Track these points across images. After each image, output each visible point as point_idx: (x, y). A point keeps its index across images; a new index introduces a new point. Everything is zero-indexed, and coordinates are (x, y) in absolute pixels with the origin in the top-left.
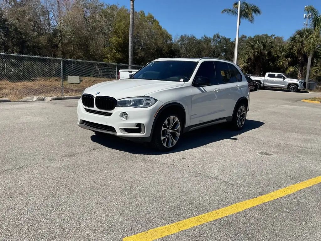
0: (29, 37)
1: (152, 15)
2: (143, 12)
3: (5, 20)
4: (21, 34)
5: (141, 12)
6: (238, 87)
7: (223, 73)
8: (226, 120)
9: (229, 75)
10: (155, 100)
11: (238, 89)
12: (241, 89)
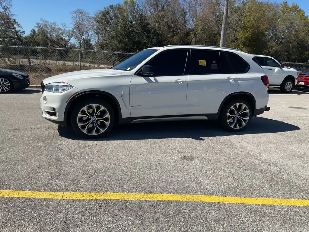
0: (164, 37)
1: (296, 5)
2: (286, 2)
3: (148, 24)
4: (159, 35)
5: (284, 3)
6: (232, 80)
7: (202, 63)
8: (206, 118)
9: (217, 65)
10: (71, 86)
11: (231, 82)
12: (238, 82)
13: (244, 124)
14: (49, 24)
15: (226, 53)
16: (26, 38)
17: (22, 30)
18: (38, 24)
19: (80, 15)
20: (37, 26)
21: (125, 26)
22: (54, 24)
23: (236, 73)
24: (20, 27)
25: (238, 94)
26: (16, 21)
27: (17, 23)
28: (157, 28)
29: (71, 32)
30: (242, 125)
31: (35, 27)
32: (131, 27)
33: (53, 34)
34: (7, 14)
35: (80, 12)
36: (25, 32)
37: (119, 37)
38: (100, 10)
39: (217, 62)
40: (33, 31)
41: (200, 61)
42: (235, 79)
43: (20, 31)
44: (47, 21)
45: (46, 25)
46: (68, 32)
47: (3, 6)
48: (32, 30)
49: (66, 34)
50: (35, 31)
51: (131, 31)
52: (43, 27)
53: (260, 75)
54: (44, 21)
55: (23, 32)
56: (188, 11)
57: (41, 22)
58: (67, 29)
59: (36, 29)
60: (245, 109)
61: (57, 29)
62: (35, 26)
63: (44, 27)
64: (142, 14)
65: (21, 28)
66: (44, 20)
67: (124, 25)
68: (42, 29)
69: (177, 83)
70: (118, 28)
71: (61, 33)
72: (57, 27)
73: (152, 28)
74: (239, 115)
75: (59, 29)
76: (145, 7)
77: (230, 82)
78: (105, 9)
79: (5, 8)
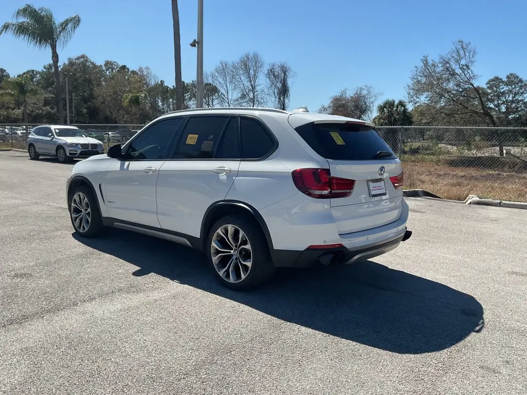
6: (224, 173)
7: (192, 139)
8: (188, 243)
23: (241, 160)
41: (189, 136)
42: (228, 172)
79: (465, 67)
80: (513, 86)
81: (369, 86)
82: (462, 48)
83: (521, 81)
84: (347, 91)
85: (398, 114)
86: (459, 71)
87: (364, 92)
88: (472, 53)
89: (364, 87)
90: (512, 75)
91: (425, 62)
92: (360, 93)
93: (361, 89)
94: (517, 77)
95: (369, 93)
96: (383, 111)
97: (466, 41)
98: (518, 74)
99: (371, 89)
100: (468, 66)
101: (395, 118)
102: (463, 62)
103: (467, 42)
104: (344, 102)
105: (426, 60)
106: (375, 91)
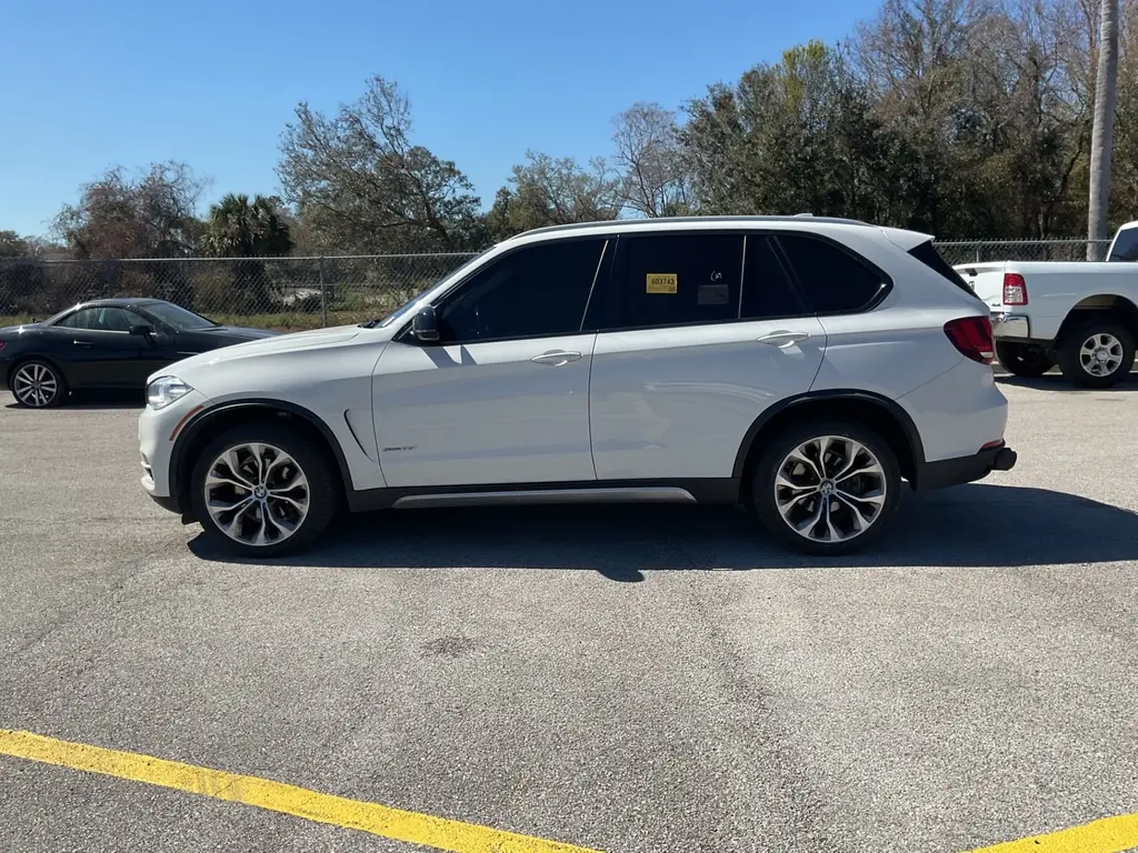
3: (875, 124)
6: (792, 342)
7: (661, 283)
8: (688, 495)
9: (726, 286)
10: (186, 386)
11: (785, 352)
12: (822, 349)
13: (863, 524)
14: (553, 165)
15: (776, 239)
16: (481, 220)
17: (471, 194)
18: (517, 170)
19: (643, 125)
20: (515, 176)
21: (781, 142)
22: (569, 164)
23: (818, 316)
24: (468, 186)
25: (821, 397)
26: (456, 168)
27: (459, 173)
28: (908, 137)
29: (621, 185)
30: (856, 527)
31: (510, 180)
32: (808, 141)
33: (566, 200)
34: (399, 152)
35: (644, 115)
36: (481, 200)
37: (758, 186)
38: (693, 98)
39: (730, 279)
40: (504, 193)
41: (650, 277)
42: (801, 340)
43: (465, 197)
44: (546, 158)
45: (542, 172)
46: (611, 186)
47: (385, 129)
48: (501, 191)
49: (604, 195)
50: (508, 194)
51: (804, 159)
52: (532, 178)
53: (938, 317)
54: (537, 159)
55: (476, 200)
56: (1048, 52)
57: (528, 163)
58: (609, 177)
59: (513, 188)
60: (862, 461)
61: (577, 179)
62: (510, 177)
63: (536, 177)
64: (849, 91)
65: (470, 190)
66: (535, 155)
67: (777, 139)
68: (529, 185)
69: (549, 362)
70: (756, 154)
71: (588, 194)
72: (576, 173)
73: (894, 135)
74: (838, 486)
75: (585, 179)
76: (865, 63)
77: (780, 351)
78: (712, 90)
79: (393, 132)
80: (423, 172)
81: (179, 161)
82: (384, 92)
83: (435, 161)
84: (123, 173)
85: (261, 226)
86: (381, 140)
87: (170, 177)
88: (402, 105)
89: (167, 165)
90: (418, 148)
91: (304, 114)
92: (161, 178)
93: (163, 169)
94: (428, 154)
95: (181, 177)
96: (226, 220)
97: (389, 79)
98: (430, 148)
99: (186, 169)
100: (398, 130)
101: (256, 234)
102: (388, 122)
103: (392, 81)
104: (120, 198)
105: (306, 112)
106: (194, 175)
